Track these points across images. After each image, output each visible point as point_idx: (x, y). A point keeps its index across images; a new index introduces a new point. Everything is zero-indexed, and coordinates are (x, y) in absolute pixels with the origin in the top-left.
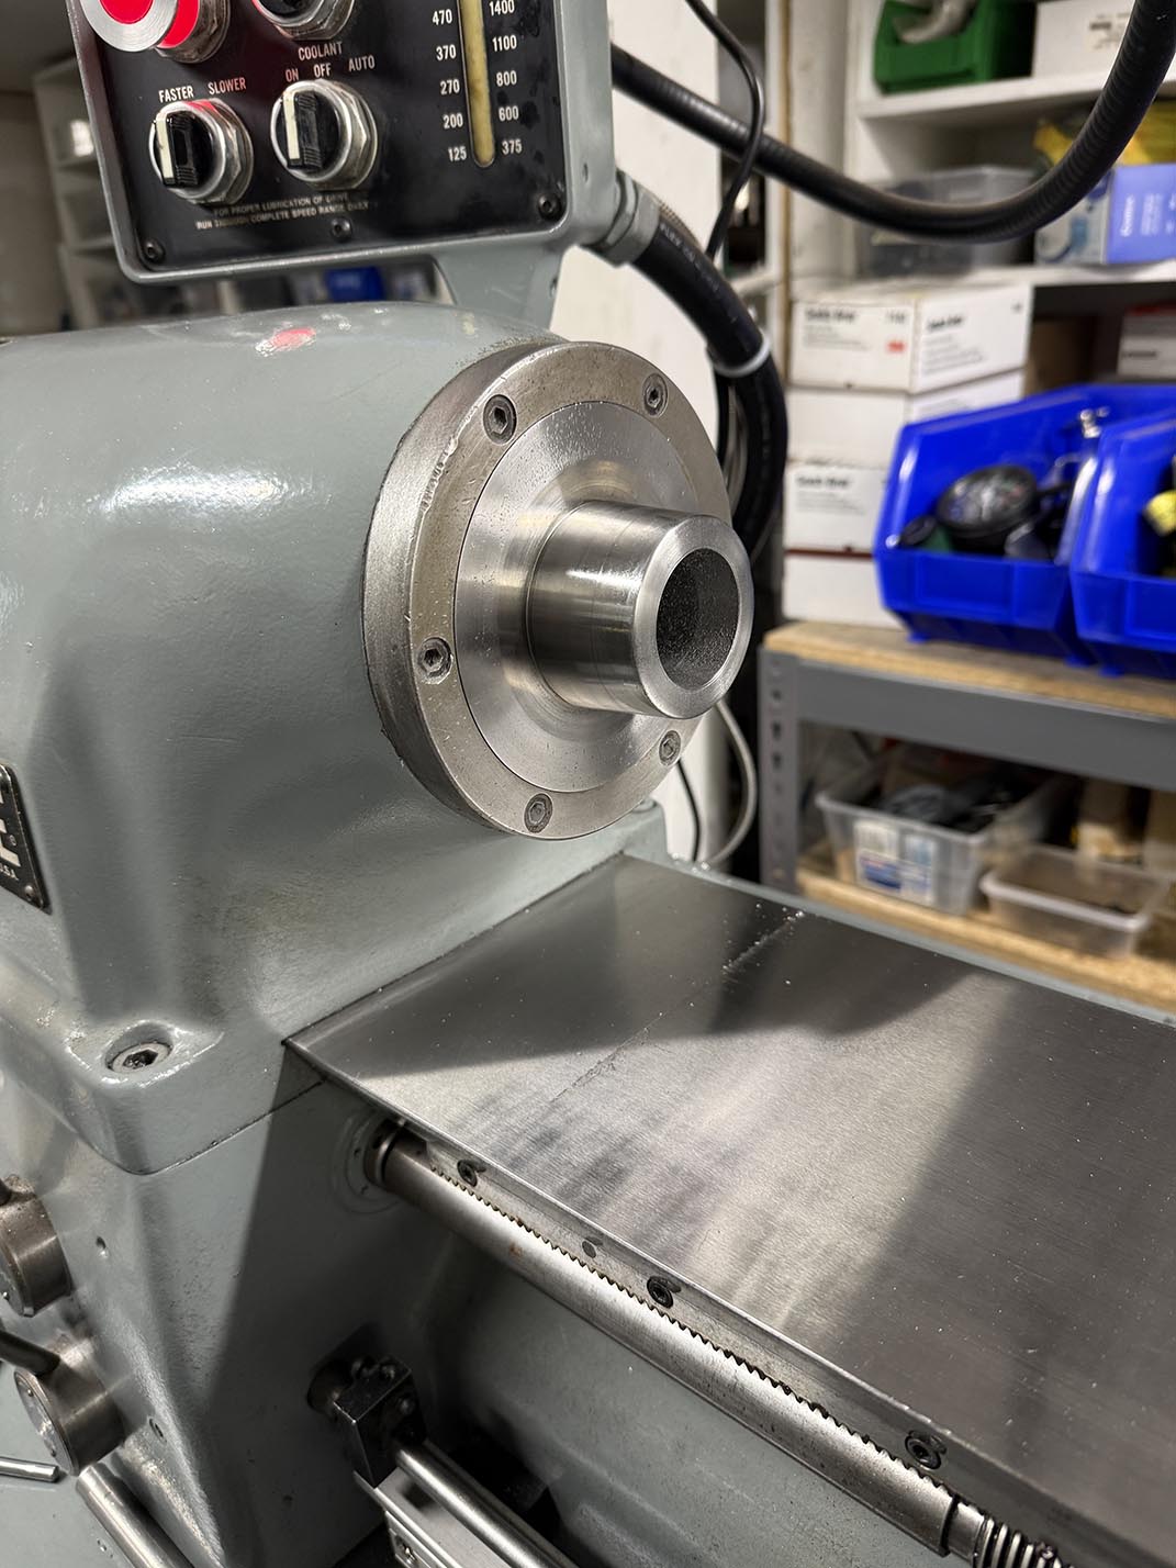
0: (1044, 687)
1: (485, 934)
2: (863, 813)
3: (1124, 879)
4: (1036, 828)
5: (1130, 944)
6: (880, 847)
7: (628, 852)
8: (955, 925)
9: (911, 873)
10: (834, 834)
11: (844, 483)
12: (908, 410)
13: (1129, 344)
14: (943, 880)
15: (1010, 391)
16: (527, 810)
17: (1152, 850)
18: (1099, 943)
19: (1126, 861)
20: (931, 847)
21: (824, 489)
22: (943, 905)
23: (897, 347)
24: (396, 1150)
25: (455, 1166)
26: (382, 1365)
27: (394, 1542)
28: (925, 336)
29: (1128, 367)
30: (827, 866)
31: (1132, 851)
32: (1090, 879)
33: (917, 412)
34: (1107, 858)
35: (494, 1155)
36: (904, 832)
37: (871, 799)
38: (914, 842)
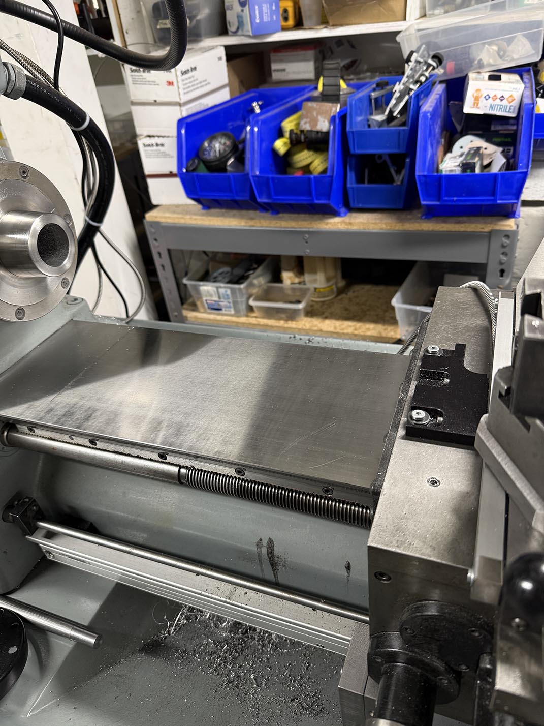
0: (252, 223)
1: (23, 358)
2: (201, 283)
3: (300, 290)
4: (268, 277)
5: (302, 313)
6: (211, 296)
7: (74, 319)
8: (243, 320)
9: (224, 303)
10: (193, 293)
11: (162, 145)
12: (181, 111)
13: (274, 66)
14: (235, 303)
15: (224, 96)
16: (16, 313)
17: (307, 277)
18: (291, 315)
19: (300, 283)
20: (229, 292)
21: (155, 148)
22: (237, 313)
23: (170, 84)
24: (10, 433)
25: (27, 428)
26: (24, 499)
27: (45, 553)
28: (180, 78)
29: (276, 76)
30: (194, 307)
31: (302, 279)
32: (289, 292)
33: (185, 112)
34: (292, 283)
35: (34, 419)
36: (217, 288)
37: (205, 277)
38: (222, 291)
